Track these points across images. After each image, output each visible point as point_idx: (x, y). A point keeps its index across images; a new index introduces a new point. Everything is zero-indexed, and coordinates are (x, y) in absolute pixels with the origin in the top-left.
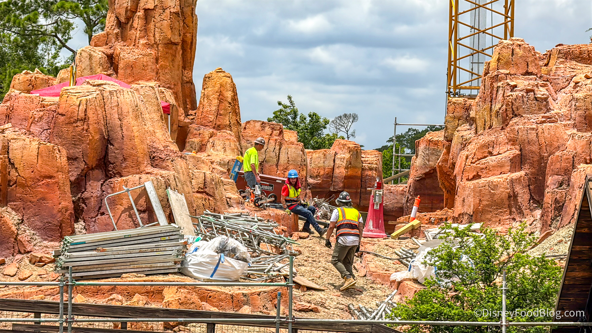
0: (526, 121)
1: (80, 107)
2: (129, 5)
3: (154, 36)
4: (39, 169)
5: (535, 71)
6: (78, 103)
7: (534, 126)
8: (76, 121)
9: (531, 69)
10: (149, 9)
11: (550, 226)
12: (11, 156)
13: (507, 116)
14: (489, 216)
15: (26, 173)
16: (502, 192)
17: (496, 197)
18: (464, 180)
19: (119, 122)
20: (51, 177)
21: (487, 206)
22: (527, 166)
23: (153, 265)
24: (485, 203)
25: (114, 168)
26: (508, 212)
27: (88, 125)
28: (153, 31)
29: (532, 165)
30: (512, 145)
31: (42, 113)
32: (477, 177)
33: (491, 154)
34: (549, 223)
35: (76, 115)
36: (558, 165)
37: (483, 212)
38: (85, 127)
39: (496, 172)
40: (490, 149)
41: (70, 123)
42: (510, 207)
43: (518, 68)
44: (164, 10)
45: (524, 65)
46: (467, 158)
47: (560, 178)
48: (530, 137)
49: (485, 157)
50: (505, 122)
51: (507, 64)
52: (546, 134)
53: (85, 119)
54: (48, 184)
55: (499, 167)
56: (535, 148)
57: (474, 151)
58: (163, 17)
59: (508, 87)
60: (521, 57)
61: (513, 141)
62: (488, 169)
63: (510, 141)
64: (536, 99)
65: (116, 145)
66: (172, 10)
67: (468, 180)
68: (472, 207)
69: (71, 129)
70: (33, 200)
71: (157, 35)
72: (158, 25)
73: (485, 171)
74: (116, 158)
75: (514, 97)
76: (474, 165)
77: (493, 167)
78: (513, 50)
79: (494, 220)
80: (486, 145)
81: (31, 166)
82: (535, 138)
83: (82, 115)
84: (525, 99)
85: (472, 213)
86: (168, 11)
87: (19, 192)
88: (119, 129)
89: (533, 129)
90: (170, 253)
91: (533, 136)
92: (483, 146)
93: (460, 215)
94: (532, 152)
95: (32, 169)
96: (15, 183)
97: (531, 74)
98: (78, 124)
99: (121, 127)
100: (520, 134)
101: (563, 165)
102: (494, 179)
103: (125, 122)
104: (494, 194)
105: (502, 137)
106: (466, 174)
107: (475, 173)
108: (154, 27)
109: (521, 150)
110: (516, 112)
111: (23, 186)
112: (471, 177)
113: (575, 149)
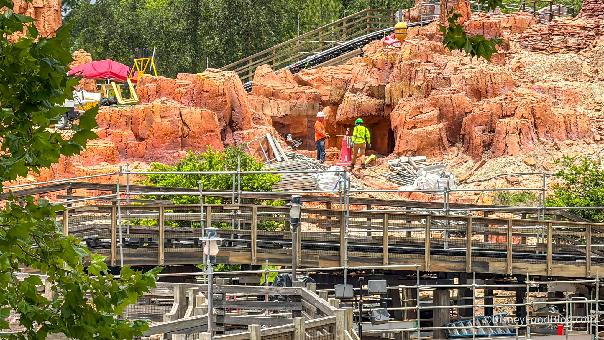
0: (441, 92)
1: (220, 87)
2: (23, 4)
3: (44, 27)
4: (204, 126)
5: (432, 60)
6: (218, 84)
7: (449, 95)
8: (217, 96)
9: (430, 59)
10: (39, 7)
11: (481, 157)
12: (183, 118)
13: (428, 89)
14: (427, 152)
15: (195, 129)
16: (435, 136)
17: (431, 140)
18: (405, 129)
19: (237, 96)
20: (212, 131)
21: (426, 145)
22: (444, 120)
23: (305, 184)
24: (424, 143)
25: (236, 125)
26: (438, 149)
27: (226, 98)
28: (42, 23)
29: (448, 119)
30: (434, 107)
31: (185, 90)
32: (415, 127)
33: (421, 113)
34: (480, 155)
35: (217, 91)
36: (480, 120)
37: (423, 149)
38: (224, 99)
39: (428, 124)
40: (421, 110)
41: (213, 97)
42: (439, 145)
43: (422, 58)
44: (50, 8)
45: (425, 57)
46: (406, 115)
47: (483, 128)
48: (446, 102)
49: (418, 115)
50: (427, 94)
51: (416, 56)
52: (456, 100)
53: (223, 95)
54: (210, 136)
55: (430, 121)
56: (450, 109)
57: (410, 111)
58: (49, 13)
59: (427, 71)
60: (424, 51)
61: (435, 105)
62: (422, 123)
63: (432, 105)
64: (444, 78)
65: (237, 111)
66: (55, 8)
67: (408, 129)
68: (416, 146)
69: (214, 100)
70: (200, 146)
71: (46, 26)
72: (46, 19)
73: (420, 124)
74: (238, 118)
75: (432, 77)
76: (412, 120)
77: (425, 121)
78: (419, 47)
79: (430, 154)
80: (418, 108)
81: (198, 124)
82: (450, 103)
83: (221, 92)
84: (438, 79)
85: (416, 150)
86: (52, 9)
87: (190, 141)
88: (237, 100)
89: (448, 97)
90: (310, 177)
91: (448, 101)
92: (416, 108)
93: (404, 151)
94: (449, 112)
95: (198, 127)
96: (188, 135)
97: (429, 62)
98: (219, 97)
99: (238, 99)
100: (440, 100)
101: (484, 119)
102: (429, 128)
103: (240, 96)
104: (430, 138)
105: (427, 102)
106: (406, 126)
107: (413, 125)
108: (43, 20)
109: (440, 110)
110: (433, 87)
111: (193, 137)
112: (410, 127)
113: (491, 110)
